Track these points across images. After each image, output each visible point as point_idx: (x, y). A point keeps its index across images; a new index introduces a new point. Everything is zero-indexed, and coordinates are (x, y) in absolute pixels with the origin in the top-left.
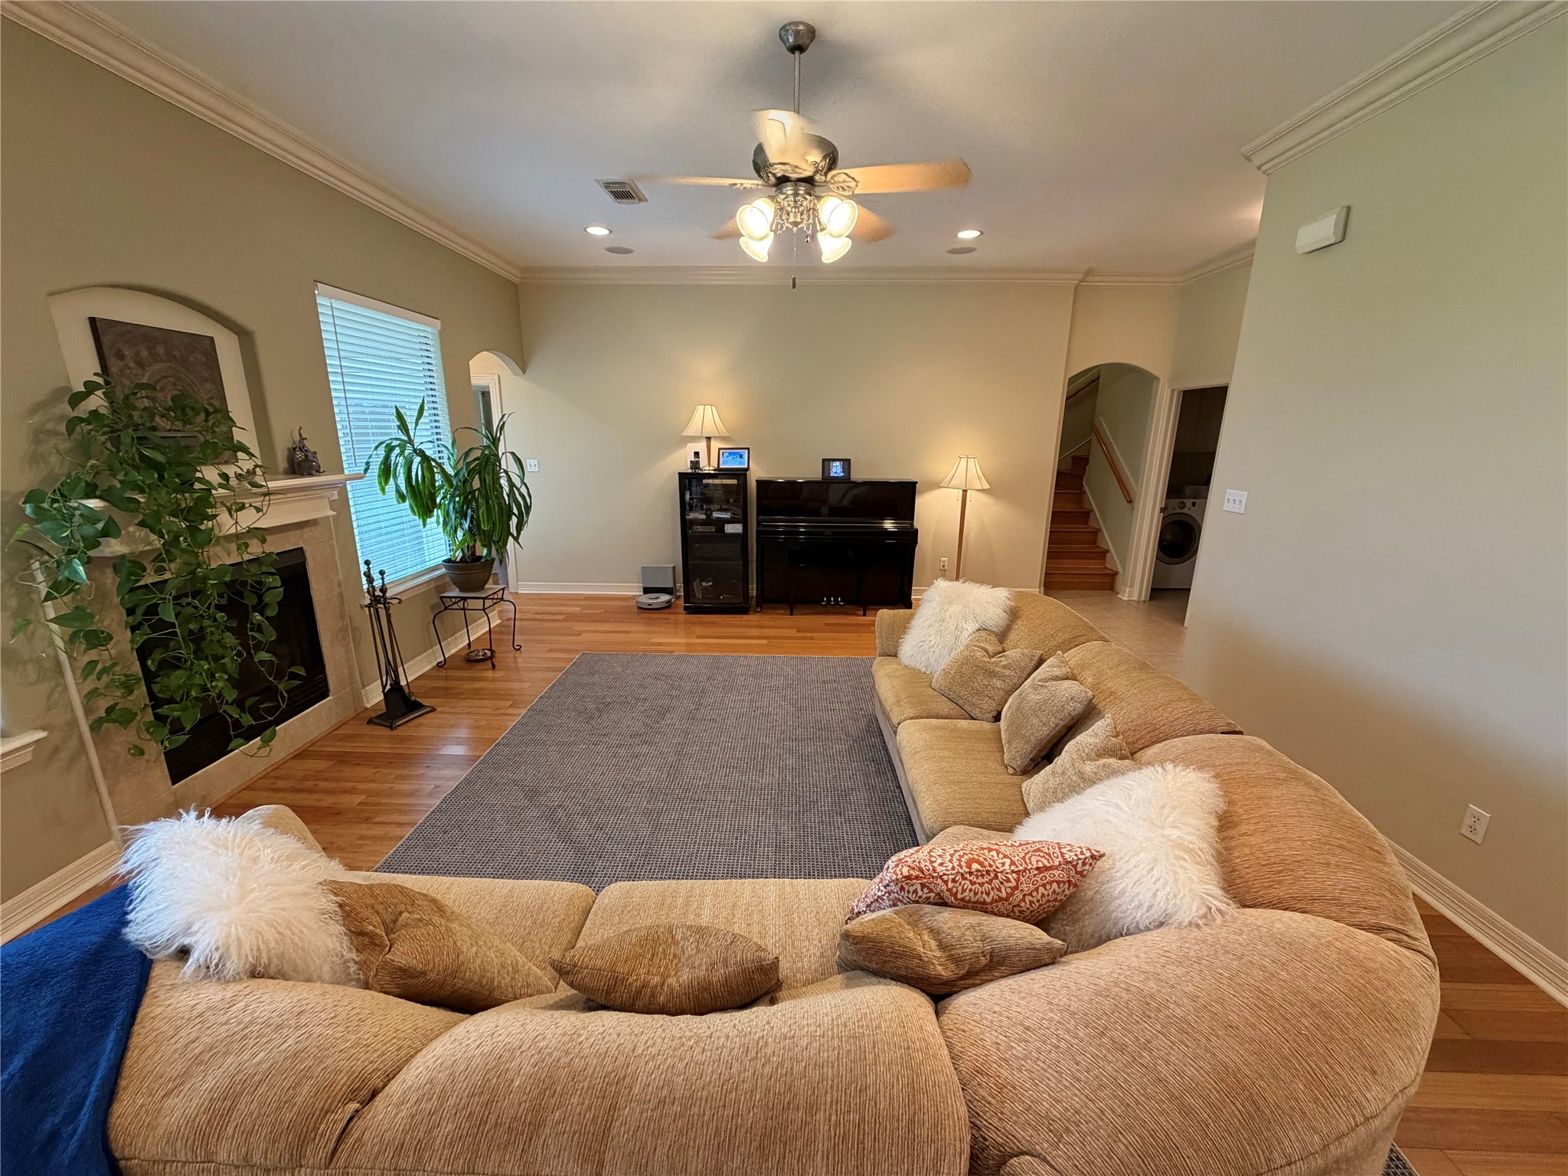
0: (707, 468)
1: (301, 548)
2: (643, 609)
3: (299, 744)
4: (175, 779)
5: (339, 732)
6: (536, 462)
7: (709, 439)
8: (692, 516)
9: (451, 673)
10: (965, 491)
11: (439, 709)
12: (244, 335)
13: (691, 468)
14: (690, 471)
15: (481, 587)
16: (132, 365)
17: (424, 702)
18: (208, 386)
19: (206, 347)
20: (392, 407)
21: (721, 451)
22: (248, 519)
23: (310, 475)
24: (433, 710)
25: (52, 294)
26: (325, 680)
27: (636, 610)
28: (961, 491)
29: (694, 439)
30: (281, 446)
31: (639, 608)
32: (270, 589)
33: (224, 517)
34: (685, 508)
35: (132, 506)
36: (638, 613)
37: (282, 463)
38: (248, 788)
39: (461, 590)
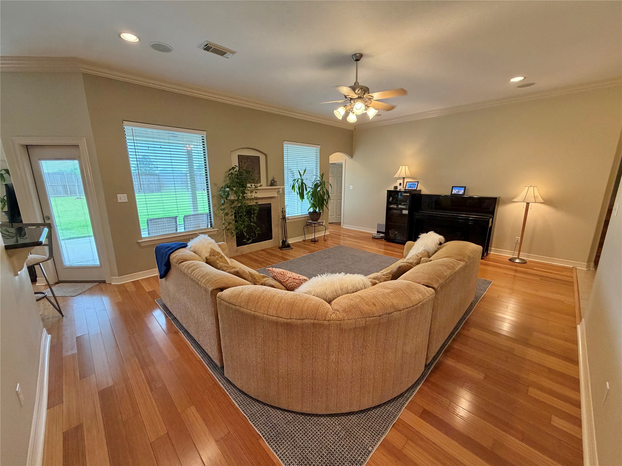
0: (402, 189)
1: (271, 203)
2: (374, 238)
3: (263, 248)
4: (237, 246)
5: (273, 248)
6: (352, 186)
7: (404, 178)
8: (392, 206)
9: (306, 243)
10: (528, 204)
11: (293, 249)
12: (266, 155)
13: (394, 189)
14: (394, 190)
15: (317, 220)
16: (243, 163)
17: (291, 246)
18: (257, 167)
19: (258, 158)
20: (297, 170)
21: (407, 183)
22: (254, 195)
23: (273, 186)
24: (292, 249)
25: (231, 152)
26: (272, 235)
27: (371, 238)
28: (525, 204)
29: (399, 178)
30: (270, 179)
31: (373, 237)
32: (256, 210)
33: (249, 194)
34: (389, 203)
35: (233, 190)
36: (372, 239)
37: (269, 184)
38: (250, 253)
39: (312, 221)
